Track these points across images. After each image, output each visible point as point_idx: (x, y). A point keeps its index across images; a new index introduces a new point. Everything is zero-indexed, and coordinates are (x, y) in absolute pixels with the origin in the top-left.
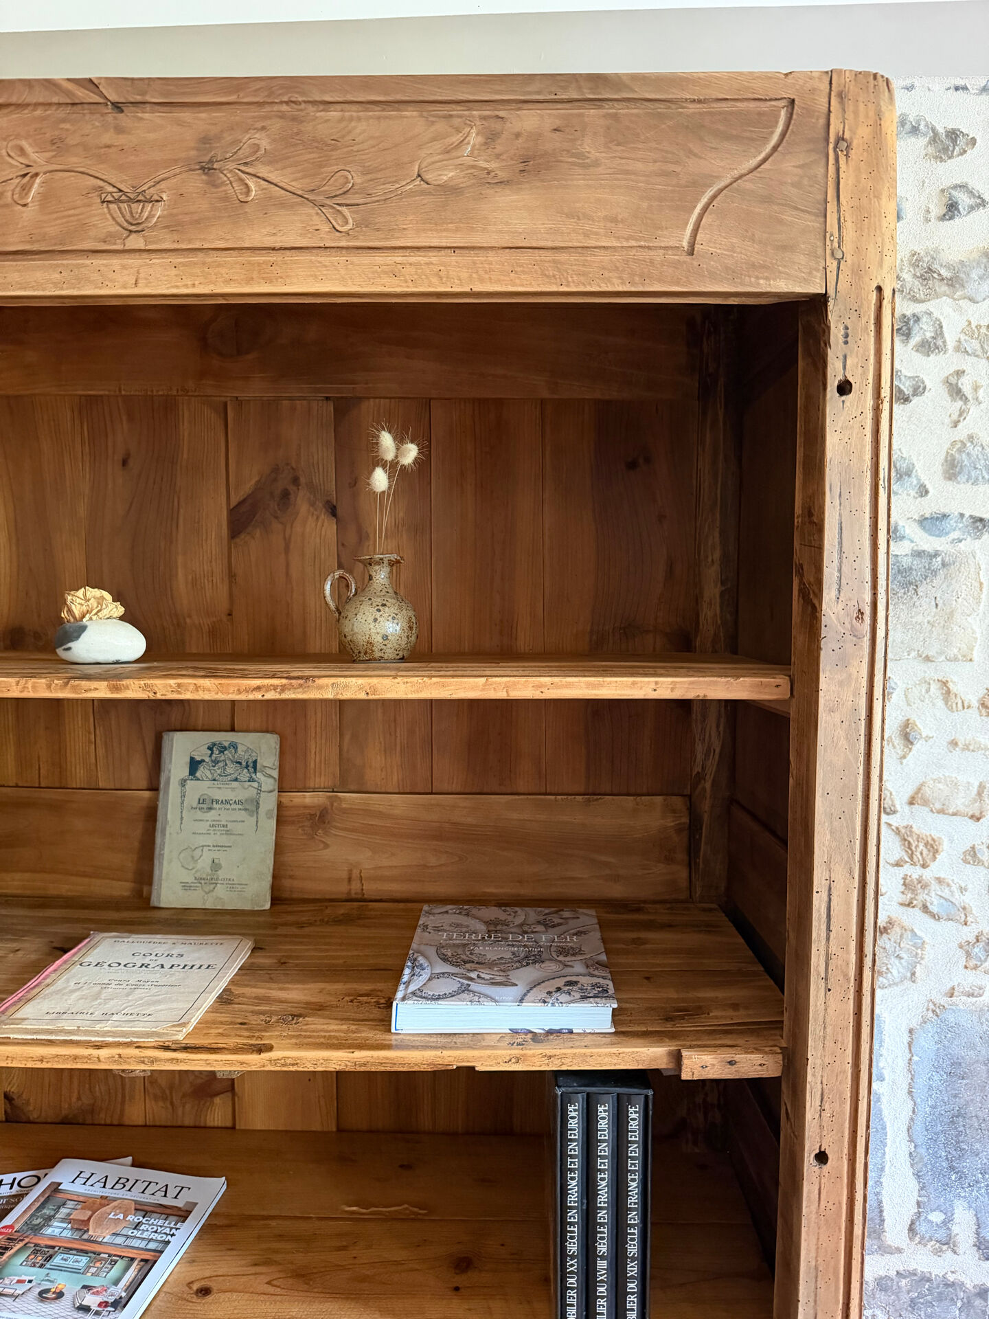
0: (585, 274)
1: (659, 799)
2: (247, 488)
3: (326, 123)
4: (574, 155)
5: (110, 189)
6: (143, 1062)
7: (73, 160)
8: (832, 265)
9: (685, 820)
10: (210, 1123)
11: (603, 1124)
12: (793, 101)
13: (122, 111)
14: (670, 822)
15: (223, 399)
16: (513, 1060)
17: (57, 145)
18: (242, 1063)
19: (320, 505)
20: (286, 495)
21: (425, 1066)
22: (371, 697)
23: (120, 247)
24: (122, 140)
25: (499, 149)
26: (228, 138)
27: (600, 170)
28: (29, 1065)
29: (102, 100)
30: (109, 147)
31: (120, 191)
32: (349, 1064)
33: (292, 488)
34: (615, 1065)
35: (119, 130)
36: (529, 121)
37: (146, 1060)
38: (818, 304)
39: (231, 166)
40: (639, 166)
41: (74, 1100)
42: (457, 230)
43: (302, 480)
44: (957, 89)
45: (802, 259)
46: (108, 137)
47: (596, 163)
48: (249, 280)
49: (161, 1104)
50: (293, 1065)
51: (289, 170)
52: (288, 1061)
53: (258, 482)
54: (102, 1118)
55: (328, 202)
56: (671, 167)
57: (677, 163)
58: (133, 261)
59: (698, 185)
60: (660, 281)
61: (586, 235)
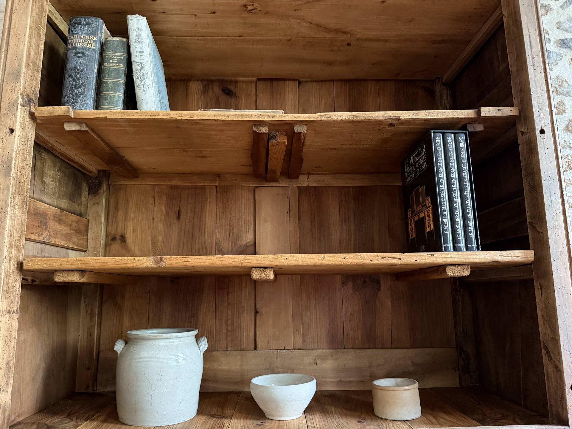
6: (270, 117)
11: (450, 144)
16: (415, 114)
18: (309, 117)
21: (381, 117)
28: (223, 119)
32: (351, 117)
34: (454, 116)
37: (271, 116)
50: (329, 117)
52: (327, 116)
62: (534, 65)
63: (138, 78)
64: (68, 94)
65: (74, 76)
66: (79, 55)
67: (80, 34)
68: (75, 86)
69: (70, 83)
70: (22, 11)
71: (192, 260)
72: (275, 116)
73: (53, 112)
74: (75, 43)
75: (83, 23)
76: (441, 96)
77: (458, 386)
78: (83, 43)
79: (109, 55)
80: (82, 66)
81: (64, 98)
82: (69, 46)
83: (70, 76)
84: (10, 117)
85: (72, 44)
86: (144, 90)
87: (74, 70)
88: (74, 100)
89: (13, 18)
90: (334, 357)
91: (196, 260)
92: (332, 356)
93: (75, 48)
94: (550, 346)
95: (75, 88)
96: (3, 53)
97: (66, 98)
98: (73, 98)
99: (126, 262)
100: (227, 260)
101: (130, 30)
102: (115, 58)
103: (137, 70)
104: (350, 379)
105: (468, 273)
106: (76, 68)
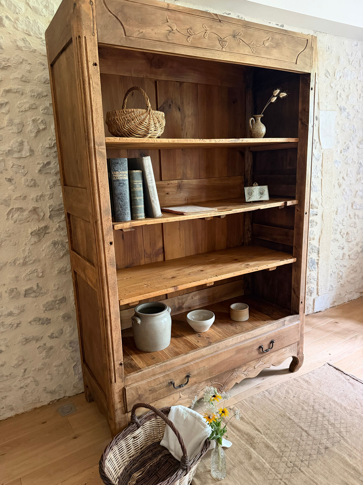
0: (284, 66)
1: (240, 177)
2: (162, 103)
3: (251, 31)
4: (283, 44)
5: (219, 38)
7: (214, 31)
8: (311, 68)
9: (244, 181)
10: (159, 261)
12: (307, 40)
13: (220, 22)
14: (241, 182)
15: (156, 80)
17: (211, 27)
19: (177, 108)
20: (170, 105)
22: (247, 142)
23: (221, 50)
24: (221, 28)
25: (273, 41)
26: (237, 31)
27: (286, 47)
29: (218, 19)
30: (219, 29)
31: (221, 38)
33: (171, 104)
35: (221, 26)
36: (277, 36)
38: (309, 74)
39: (238, 37)
40: (290, 47)
41: (128, 262)
42: (269, 55)
43: (174, 102)
44: (277, 25)
45: (308, 67)
46: (219, 27)
47: (285, 46)
48: (241, 60)
49: (148, 259)
51: (246, 39)
53: (164, 102)
54: (135, 265)
55: (252, 47)
56: (294, 48)
57: (295, 48)
58: (224, 53)
59: (297, 52)
60: (293, 68)
61: (284, 59)
62: (308, 185)
63: (152, 197)
64: (120, 210)
65: (121, 198)
66: (121, 185)
67: (119, 170)
68: (123, 204)
69: (120, 203)
70: (103, 170)
71: (189, 285)
72: (216, 214)
73: (123, 227)
74: (117, 177)
75: (120, 163)
76: (248, 158)
77: (244, 294)
78: (122, 177)
79: (135, 183)
80: (124, 191)
81: (118, 212)
82: (114, 178)
83: (118, 199)
84: (109, 236)
85: (116, 178)
86: (156, 203)
87: (121, 195)
88: (124, 213)
89: (99, 175)
90: (199, 294)
91: (190, 285)
92: (198, 293)
93: (118, 180)
94: (296, 290)
95: (123, 206)
96: (98, 198)
97: (119, 212)
98: (123, 212)
99: (164, 292)
100: (201, 282)
101: (145, 167)
102: (139, 184)
103: (151, 192)
104: (205, 302)
105: (276, 268)
106: (121, 193)
